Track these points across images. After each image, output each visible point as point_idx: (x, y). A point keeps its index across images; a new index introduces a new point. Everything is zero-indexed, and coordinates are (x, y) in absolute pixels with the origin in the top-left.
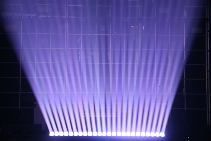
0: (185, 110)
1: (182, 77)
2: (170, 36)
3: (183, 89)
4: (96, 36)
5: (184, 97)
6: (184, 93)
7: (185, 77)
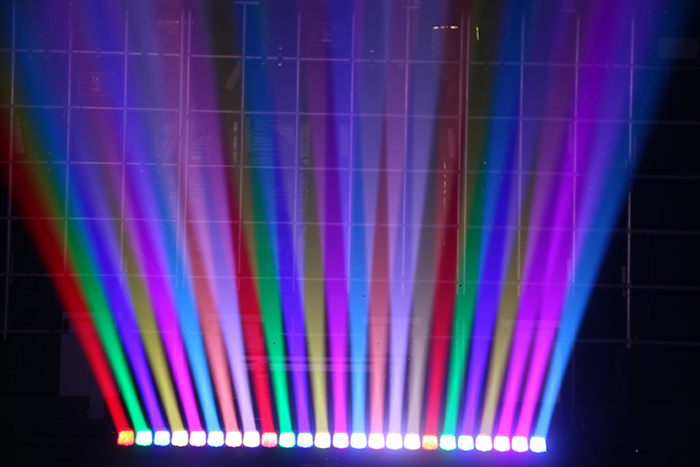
0: (628, 346)
1: (621, 222)
2: (577, 69)
3: (623, 268)
4: (298, 63)
5: (626, 298)
6: (624, 281)
7: (629, 224)
